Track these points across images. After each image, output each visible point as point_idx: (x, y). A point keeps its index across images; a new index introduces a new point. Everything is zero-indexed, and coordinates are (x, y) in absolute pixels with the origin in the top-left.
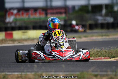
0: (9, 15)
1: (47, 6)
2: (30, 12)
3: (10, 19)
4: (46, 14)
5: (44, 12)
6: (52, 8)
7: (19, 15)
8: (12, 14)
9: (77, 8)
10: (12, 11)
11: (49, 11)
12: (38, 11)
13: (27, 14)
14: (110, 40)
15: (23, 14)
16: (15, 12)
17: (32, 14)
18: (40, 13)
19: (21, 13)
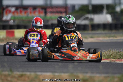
0: (6, 12)
1: (46, 4)
2: (29, 10)
3: (7, 17)
4: (46, 13)
5: (43, 11)
6: (52, 7)
7: (17, 13)
8: (10, 11)
9: (77, 8)
10: (10, 8)
11: (48, 10)
12: (37, 10)
13: (25, 13)
15: (21, 12)
16: (13, 9)
17: (31, 12)
18: (39, 12)
19: (19, 11)
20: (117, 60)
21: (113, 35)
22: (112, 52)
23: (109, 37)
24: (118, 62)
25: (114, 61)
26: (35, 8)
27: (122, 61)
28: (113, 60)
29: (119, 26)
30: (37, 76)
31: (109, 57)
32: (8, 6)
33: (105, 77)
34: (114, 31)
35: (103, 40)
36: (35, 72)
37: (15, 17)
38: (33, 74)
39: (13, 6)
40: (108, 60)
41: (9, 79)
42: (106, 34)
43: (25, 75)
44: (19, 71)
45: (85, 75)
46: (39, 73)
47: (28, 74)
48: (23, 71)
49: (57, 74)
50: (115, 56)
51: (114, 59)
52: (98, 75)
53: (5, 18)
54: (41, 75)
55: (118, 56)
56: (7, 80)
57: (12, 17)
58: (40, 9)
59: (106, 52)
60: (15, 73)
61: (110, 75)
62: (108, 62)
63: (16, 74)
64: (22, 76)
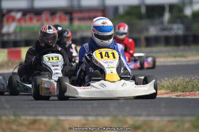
0: (8, 20)
1: (72, 7)
2: (44, 16)
3: (9, 28)
4: (71, 20)
5: (68, 17)
6: (82, 10)
7: (25, 21)
8: (13, 19)
9: (121, 11)
10: (13, 14)
11: (76, 15)
12: (58, 15)
13: (38, 20)
14: (191, 63)
15: (31, 19)
16: (19, 15)
17: (47, 20)
18: (61, 19)
19: (28, 17)
20: (187, 93)
21: (180, 54)
22: (179, 80)
23: (175, 57)
24: (190, 97)
25: (183, 96)
26: (53, 12)
27: (196, 95)
28: (181, 93)
29: (191, 39)
30: (59, 123)
31: (174, 89)
32: (10, 11)
33: (169, 121)
34: (182, 48)
35: (164, 62)
36: (56, 115)
37: (21, 28)
38: (52, 118)
39: (18, 10)
40: (174, 95)
41: (14, 127)
42: (169, 52)
43: (40, 120)
44: (29, 115)
45: (137, 118)
46: (62, 118)
47: (45, 118)
48: (36, 115)
49: (91, 118)
50: (185, 88)
51: (183, 92)
52: (157, 119)
53: (5, 30)
54: (66, 120)
55: (190, 87)
56: (10, 129)
57: (16, 27)
58: (62, 15)
59: (171, 81)
60: (23, 117)
61: (177, 118)
62: (173, 97)
63: (26, 120)
64: (34, 122)
